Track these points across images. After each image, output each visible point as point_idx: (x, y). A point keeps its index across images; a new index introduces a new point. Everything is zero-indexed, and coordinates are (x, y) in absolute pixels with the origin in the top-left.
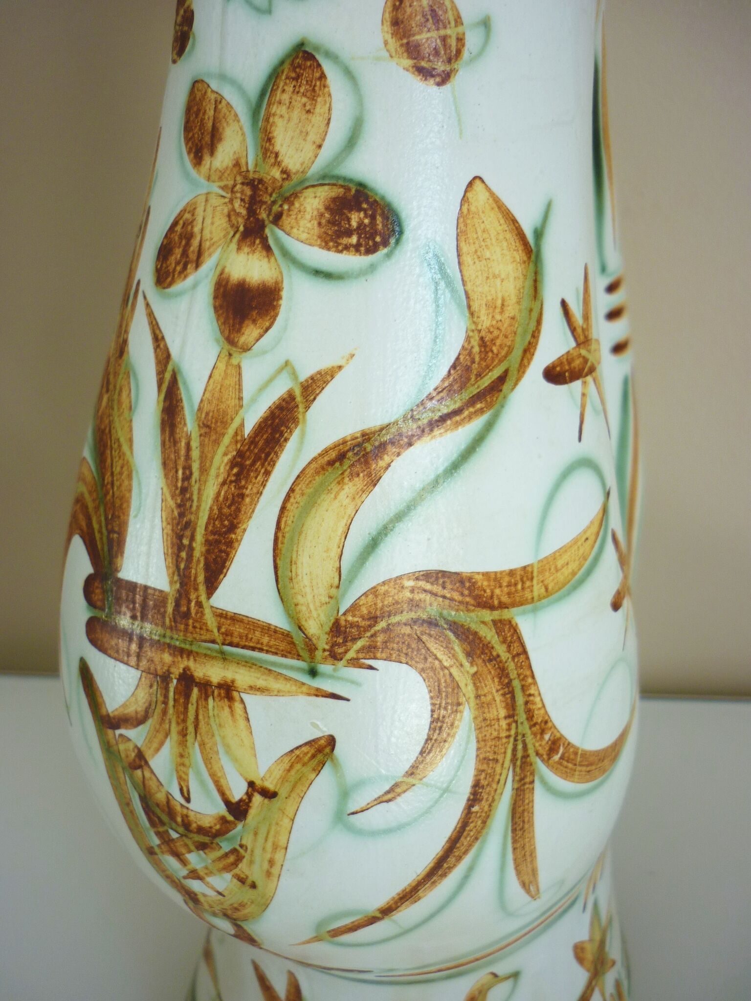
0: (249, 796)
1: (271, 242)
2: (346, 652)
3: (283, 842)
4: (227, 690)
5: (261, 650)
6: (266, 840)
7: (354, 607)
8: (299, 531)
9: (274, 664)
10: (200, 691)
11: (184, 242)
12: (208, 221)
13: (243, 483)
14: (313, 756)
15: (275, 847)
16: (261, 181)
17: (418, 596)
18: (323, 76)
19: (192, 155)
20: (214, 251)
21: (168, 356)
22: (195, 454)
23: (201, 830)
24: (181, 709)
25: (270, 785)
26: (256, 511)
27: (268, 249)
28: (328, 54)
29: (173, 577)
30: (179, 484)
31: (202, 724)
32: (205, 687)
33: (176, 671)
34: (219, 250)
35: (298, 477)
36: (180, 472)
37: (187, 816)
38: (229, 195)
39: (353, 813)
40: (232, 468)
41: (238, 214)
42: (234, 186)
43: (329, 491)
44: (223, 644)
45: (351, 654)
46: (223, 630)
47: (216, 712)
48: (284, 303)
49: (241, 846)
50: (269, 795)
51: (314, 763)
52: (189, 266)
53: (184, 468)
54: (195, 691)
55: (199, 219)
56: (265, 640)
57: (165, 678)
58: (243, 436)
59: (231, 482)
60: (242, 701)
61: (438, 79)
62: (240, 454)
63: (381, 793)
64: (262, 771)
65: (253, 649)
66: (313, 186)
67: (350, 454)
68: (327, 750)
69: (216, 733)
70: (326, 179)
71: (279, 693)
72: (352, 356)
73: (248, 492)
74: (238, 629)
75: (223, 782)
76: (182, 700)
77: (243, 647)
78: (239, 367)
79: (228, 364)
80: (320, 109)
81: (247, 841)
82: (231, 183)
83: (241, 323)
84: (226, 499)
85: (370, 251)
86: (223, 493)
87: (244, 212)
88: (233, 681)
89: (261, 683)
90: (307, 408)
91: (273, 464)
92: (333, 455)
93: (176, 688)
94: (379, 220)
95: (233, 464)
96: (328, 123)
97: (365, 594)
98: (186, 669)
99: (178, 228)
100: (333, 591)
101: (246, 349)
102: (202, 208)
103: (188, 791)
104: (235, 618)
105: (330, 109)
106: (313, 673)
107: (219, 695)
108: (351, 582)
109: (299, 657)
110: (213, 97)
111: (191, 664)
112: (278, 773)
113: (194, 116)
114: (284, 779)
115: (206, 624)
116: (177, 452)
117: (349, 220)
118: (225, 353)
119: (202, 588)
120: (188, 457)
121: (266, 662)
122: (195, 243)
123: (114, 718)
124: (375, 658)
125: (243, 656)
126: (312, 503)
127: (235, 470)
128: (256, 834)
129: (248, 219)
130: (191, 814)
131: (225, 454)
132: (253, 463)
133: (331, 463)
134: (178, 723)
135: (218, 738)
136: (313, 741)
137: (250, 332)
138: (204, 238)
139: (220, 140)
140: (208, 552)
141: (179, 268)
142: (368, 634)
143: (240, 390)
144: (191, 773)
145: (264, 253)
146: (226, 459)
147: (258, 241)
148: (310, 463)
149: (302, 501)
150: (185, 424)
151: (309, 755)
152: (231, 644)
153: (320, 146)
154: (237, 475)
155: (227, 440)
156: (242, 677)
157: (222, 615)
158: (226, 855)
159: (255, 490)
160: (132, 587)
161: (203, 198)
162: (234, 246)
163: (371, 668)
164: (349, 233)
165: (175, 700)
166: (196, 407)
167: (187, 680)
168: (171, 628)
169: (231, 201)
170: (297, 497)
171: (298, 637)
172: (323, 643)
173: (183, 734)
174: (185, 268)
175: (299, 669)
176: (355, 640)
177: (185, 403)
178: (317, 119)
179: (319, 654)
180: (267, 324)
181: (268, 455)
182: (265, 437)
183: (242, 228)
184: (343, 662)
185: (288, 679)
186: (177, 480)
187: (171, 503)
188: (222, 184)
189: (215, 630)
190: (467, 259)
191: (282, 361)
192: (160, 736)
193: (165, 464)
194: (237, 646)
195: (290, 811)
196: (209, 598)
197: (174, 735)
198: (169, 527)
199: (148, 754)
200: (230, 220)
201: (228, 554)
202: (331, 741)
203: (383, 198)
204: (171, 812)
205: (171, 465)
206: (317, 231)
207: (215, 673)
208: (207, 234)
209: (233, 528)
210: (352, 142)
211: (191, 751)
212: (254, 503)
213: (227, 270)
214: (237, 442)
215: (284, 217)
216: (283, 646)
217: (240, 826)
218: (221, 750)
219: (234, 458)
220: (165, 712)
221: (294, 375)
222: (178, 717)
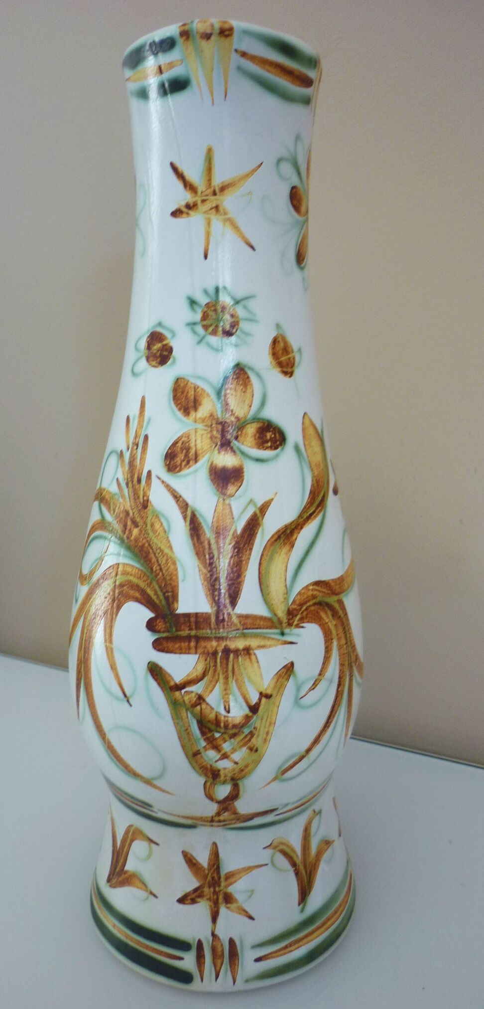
0: (260, 700)
1: (235, 448)
2: (293, 622)
3: (273, 721)
4: (248, 651)
5: (260, 628)
6: (266, 721)
7: (294, 601)
8: (268, 572)
9: (266, 633)
10: (234, 654)
11: (184, 451)
12: (199, 441)
13: (240, 555)
14: (286, 673)
15: (270, 725)
16: (225, 422)
17: (315, 593)
18: (248, 377)
19: (182, 411)
20: (205, 454)
21: (187, 505)
22: (214, 546)
23: (234, 726)
24: (224, 666)
25: (269, 692)
26: (249, 566)
27: (234, 452)
28: (250, 368)
29: (212, 604)
30: (208, 561)
31: (236, 670)
32: (237, 652)
33: (220, 649)
34: (208, 454)
35: (264, 549)
36: (207, 556)
37: (227, 721)
38: (209, 429)
39: (302, 698)
40: (235, 549)
41: (216, 438)
42: (211, 425)
43: (277, 553)
44: (243, 629)
45: (295, 623)
46: (242, 622)
47: (243, 662)
48: (246, 474)
49: (254, 728)
50: (268, 697)
51: (286, 676)
52: (191, 462)
53: (209, 554)
54: (232, 656)
55: (193, 441)
56: (262, 623)
57: (215, 654)
58: (237, 534)
59: (235, 556)
60: (255, 654)
61: (289, 375)
62: (237, 543)
63: (310, 686)
64: (266, 686)
65: (257, 628)
66: (250, 423)
67: (282, 536)
68: (291, 669)
69: (244, 673)
70: (255, 419)
71: (270, 646)
72: (276, 493)
73: (243, 559)
74: (249, 621)
75: (247, 696)
76: (225, 662)
77: (252, 629)
78: (229, 505)
79: (224, 504)
80: (249, 391)
81: (258, 725)
82: (209, 424)
83: (227, 484)
84: (234, 564)
85: (276, 448)
86: (232, 561)
87: (219, 436)
88: (250, 646)
89: (262, 643)
90: (263, 518)
91: (253, 545)
92: (276, 537)
93: (221, 656)
94: (277, 435)
95: (235, 547)
96: (253, 396)
97: (297, 595)
98: (225, 646)
99: (179, 444)
100: (285, 596)
101: (232, 496)
102: (194, 436)
103: (229, 708)
104: (247, 617)
105: (253, 391)
106: (283, 634)
107: (244, 654)
108: (291, 590)
109: (276, 628)
110: (193, 386)
111: (228, 643)
112: (272, 685)
113: (180, 393)
114: (275, 687)
115: (233, 622)
116: (204, 547)
117: (266, 436)
118: (221, 500)
119: (229, 606)
120: (210, 548)
121: (263, 633)
122: (192, 452)
123: (181, 684)
124: (303, 623)
125: (253, 633)
126: (271, 559)
127: (236, 550)
128: (262, 719)
129: (222, 439)
130: (230, 719)
131: (230, 544)
132: (244, 545)
133: (276, 540)
134: (223, 674)
135: (244, 675)
136: (285, 666)
137: (231, 489)
138: (198, 449)
139: (200, 404)
140: (229, 589)
141: (184, 463)
142: (300, 612)
143: (232, 515)
144: (231, 697)
145: (233, 454)
146: (231, 546)
147: (228, 448)
148: (268, 542)
149: (267, 558)
150: (205, 534)
151: (285, 672)
152: (246, 629)
153: (251, 406)
154: (238, 552)
155: (229, 538)
156: (253, 643)
157: (240, 616)
158: (246, 737)
159: (246, 558)
160: (188, 616)
161: (194, 431)
162: (216, 452)
163: (303, 627)
164: (267, 442)
165: (221, 663)
166: (210, 525)
167: (227, 651)
168: (215, 629)
169: (211, 431)
170: (265, 557)
171: (275, 620)
172: (285, 620)
173: (226, 678)
174: (188, 462)
175: (276, 634)
176: (296, 616)
177: (203, 524)
178: (248, 395)
179: (284, 625)
180: (239, 485)
181: (250, 541)
182: (247, 533)
183: (219, 443)
184: (293, 627)
185: (273, 639)
186: (206, 560)
187: (205, 571)
188: (205, 424)
189: (239, 624)
190: (307, 447)
191: (249, 500)
192: (214, 683)
193: (197, 554)
194: (249, 629)
195: (277, 704)
196: (233, 609)
197: (221, 680)
198: (206, 582)
199: (205, 696)
200: (212, 440)
201: (239, 588)
202: (292, 664)
203: (277, 426)
204: (217, 722)
205: (201, 553)
206: (254, 442)
207: (240, 644)
208: (199, 446)
209: (239, 576)
210: (263, 404)
211: (231, 685)
212: (247, 563)
213: (215, 462)
214: (234, 538)
215: (239, 437)
216: (269, 624)
217: (255, 717)
218: (246, 680)
219: (235, 545)
220: (215, 671)
221: (255, 505)
222: (223, 670)
